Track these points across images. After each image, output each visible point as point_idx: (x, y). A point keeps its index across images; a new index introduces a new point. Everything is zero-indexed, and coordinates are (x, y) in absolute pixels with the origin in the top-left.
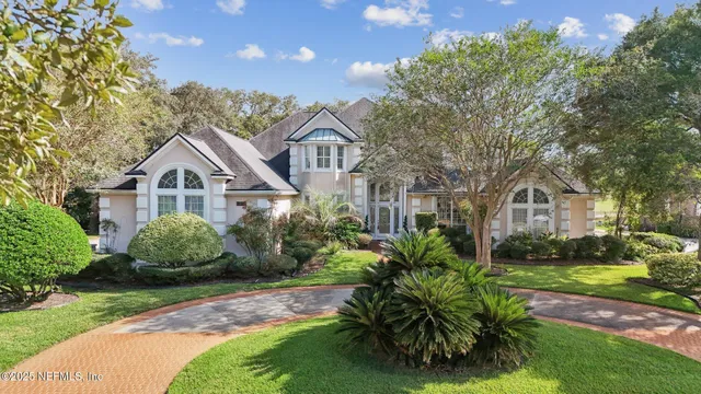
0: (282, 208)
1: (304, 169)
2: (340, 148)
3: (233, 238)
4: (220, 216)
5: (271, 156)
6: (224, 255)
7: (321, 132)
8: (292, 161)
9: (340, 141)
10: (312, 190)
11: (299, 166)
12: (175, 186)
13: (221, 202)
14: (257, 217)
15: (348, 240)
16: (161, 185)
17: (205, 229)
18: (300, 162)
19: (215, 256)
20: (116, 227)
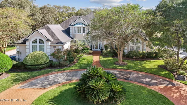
0: (67, 46)
1: (74, 33)
2: (84, 28)
3: (52, 57)
4: (49, 51)
5: (66, 29)
6: (50, 61)
7: (79, 24)
8: (71, 31)
9: (84, 26)
10: (76, 39)
11: (73, 32)
12: (37, 43)
13: (49, 47)
14: (59, 51)
15: (86, 52)
16: (33, 43)
17: (44, 55)
18: (73, 31)
19: (47, 62)
20: (21, 53)
